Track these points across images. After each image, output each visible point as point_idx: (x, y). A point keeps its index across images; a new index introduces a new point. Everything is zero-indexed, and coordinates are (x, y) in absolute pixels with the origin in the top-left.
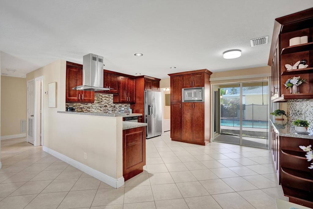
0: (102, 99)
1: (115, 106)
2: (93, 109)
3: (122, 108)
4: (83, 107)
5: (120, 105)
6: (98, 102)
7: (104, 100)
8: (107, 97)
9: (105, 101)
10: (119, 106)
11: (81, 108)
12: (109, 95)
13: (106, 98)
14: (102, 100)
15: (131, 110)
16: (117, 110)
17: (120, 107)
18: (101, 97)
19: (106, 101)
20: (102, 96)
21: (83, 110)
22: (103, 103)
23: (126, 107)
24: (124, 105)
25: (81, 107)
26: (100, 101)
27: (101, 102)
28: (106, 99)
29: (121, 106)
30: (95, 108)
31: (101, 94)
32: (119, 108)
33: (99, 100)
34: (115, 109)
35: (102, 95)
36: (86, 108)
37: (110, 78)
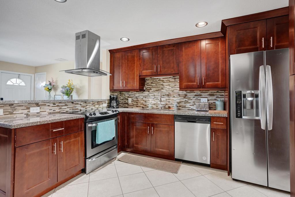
0: (162, 85)
1: (186, 95)
2: (150, 99)
3: (201, 99)
4: (139, 96)
5: (198, 92)
6: (157, 89)
7: (166, 87)
8: (172, 82)
9: (168, 87)
10: (196, 95)
11: (137, 98)
12: (175, 79)
14: (162, 87)
15: (219, 104)
16: (190, 101)
17: (197, 97)
19: (170, 87)
20: (163, 81)
21: (139, 99)
22: (164, 91)
23: (211, 97)
24: (208, 94)
25: (136, 95)
26: (160, 88)
27: (162, 89)
28: (169, 85)
29: (201, 95)
30: (153, 97)
31: (161, 78)
32: (195, 99)
33: (158, 86)
34: (187, 100)
35: (164, 79)
36: (142, 97)
37: (161, 52)
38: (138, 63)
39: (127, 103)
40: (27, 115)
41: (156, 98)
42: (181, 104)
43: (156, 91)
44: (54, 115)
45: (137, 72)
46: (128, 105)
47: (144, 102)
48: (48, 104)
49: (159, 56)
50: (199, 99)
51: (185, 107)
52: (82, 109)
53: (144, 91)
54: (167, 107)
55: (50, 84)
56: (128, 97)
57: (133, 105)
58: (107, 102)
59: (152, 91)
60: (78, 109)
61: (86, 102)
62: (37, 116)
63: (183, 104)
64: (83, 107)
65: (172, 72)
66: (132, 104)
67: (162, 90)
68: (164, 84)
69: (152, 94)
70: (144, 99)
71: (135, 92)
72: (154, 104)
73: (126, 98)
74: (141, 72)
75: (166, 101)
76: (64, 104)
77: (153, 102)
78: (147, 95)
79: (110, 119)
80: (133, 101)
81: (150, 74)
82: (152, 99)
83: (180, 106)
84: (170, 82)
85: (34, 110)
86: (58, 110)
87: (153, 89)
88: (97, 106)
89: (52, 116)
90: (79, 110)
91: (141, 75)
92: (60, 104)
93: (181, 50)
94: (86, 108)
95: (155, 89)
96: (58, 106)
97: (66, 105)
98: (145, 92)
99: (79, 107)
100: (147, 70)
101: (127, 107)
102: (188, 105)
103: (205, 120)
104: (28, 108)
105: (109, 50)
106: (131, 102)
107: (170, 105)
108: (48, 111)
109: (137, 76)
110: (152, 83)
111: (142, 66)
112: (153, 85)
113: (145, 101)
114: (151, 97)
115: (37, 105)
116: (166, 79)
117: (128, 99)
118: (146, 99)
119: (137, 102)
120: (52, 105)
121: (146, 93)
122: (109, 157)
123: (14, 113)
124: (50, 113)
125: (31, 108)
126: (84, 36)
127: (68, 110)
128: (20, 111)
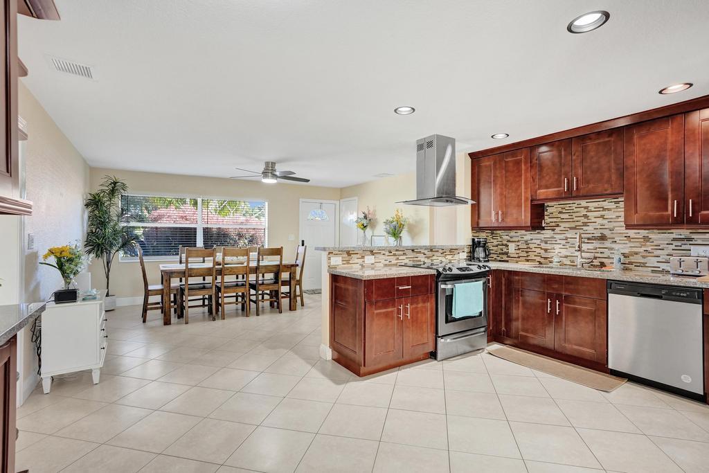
0: (586, 216)
2: (557, 246)
3: (692, 247)
4: (532, 239)
5: (684, 233)
6: (573, 225)
7: (593, 220)
8: (609, 210)
9: (600, 221)
10: (674, 239)
11: (526, 243)
12: (616, 203)
13: (603, 213)
14: (586, 220)
16: (657, 252)
17: (679, 243)
18: (584, 212)
19: (605, 222)
20: (586, 208)
21: (531, 246)
22: (590, 229)
25: (526, 238)
26: (581, 224)
27: (585, 224)
28: (602, 217)
29: (689, 239)
30: (564, 242)
31: (583, 203)
32: (673, 247)
33: (576, 219)
34: (649, 249)
36: (538, 242)
37: (580, 149)
38: (529, 175)
39: (506, 253)
40: (362, 265)
41: (568, 245)
42: (632, 259)
43: (571, 228)
44: (389, 267)
45: (525, 192)
46: (508, 257)
47: (543, 251)
48: (383, 252)
49: (574, 158)
50: (684, 247)
51: (643, 265)
52: (426, 260)
53: (543, 229)
54: (596, 262)
55: (365, 217)
56: (509, 241)
57: (519, 257)
58: (467, 250)
59: (562, 228)
60: (420, 261)
61: (431, 250)
62: (373, 269)
63: (638, 259)
64: (428, 258)
65: (606, 190)
66: (517, 256)
67: (585, 228)
68: (588, 214)
69: (562, 236)
70: (543, 245)
71: (523, 232)
72: (566, 257)
73: (505, 242)
74: (536, 192)
75: (594, 251)
76: (401, 253)
77: (564, 252)
78: (549, 236)
79: (473, 280)
80: (519, 249)
81: (554, 196)
82: (561, 246)
83: (631, 263)
84: (604, 209)
85: (369, 259)
86: (394, 262)
87: (563, 225)
88: (449, 257)
89: (387, 269)
90: (422, 263)
91: (534, 198)
92: (396, 252)
93: (630, 141)
94: (432, 260)
95: (567, 225)
96: (395, 255)
97: (404, 254)
98: (543, 232)
99: (422, 258)
100: (547, 187)
101: (507, 261)
102: (652, 261)
103: (685, 295)
104: (363, 257)
105: (469, 154)
106: (514, 251)
107: (603, 260)
108: (383, 261)
109: (526, 199)
110: (560, 213)
111: (537, 180)
112: (563, 216)
113: (546, 250)
114: (559, 242)
115: (372, 253)
116: (596, 204)
117: (507, 246)
118: (548, 246)
119: (527, 252)
120: (387, 253)
121: (547, 234)
122: (472, 346)
123: (351, 262)
124: (386, 265)
125: (366, 257)
126: (430, 144)
127: (406, 261)
128: (356, 261)
